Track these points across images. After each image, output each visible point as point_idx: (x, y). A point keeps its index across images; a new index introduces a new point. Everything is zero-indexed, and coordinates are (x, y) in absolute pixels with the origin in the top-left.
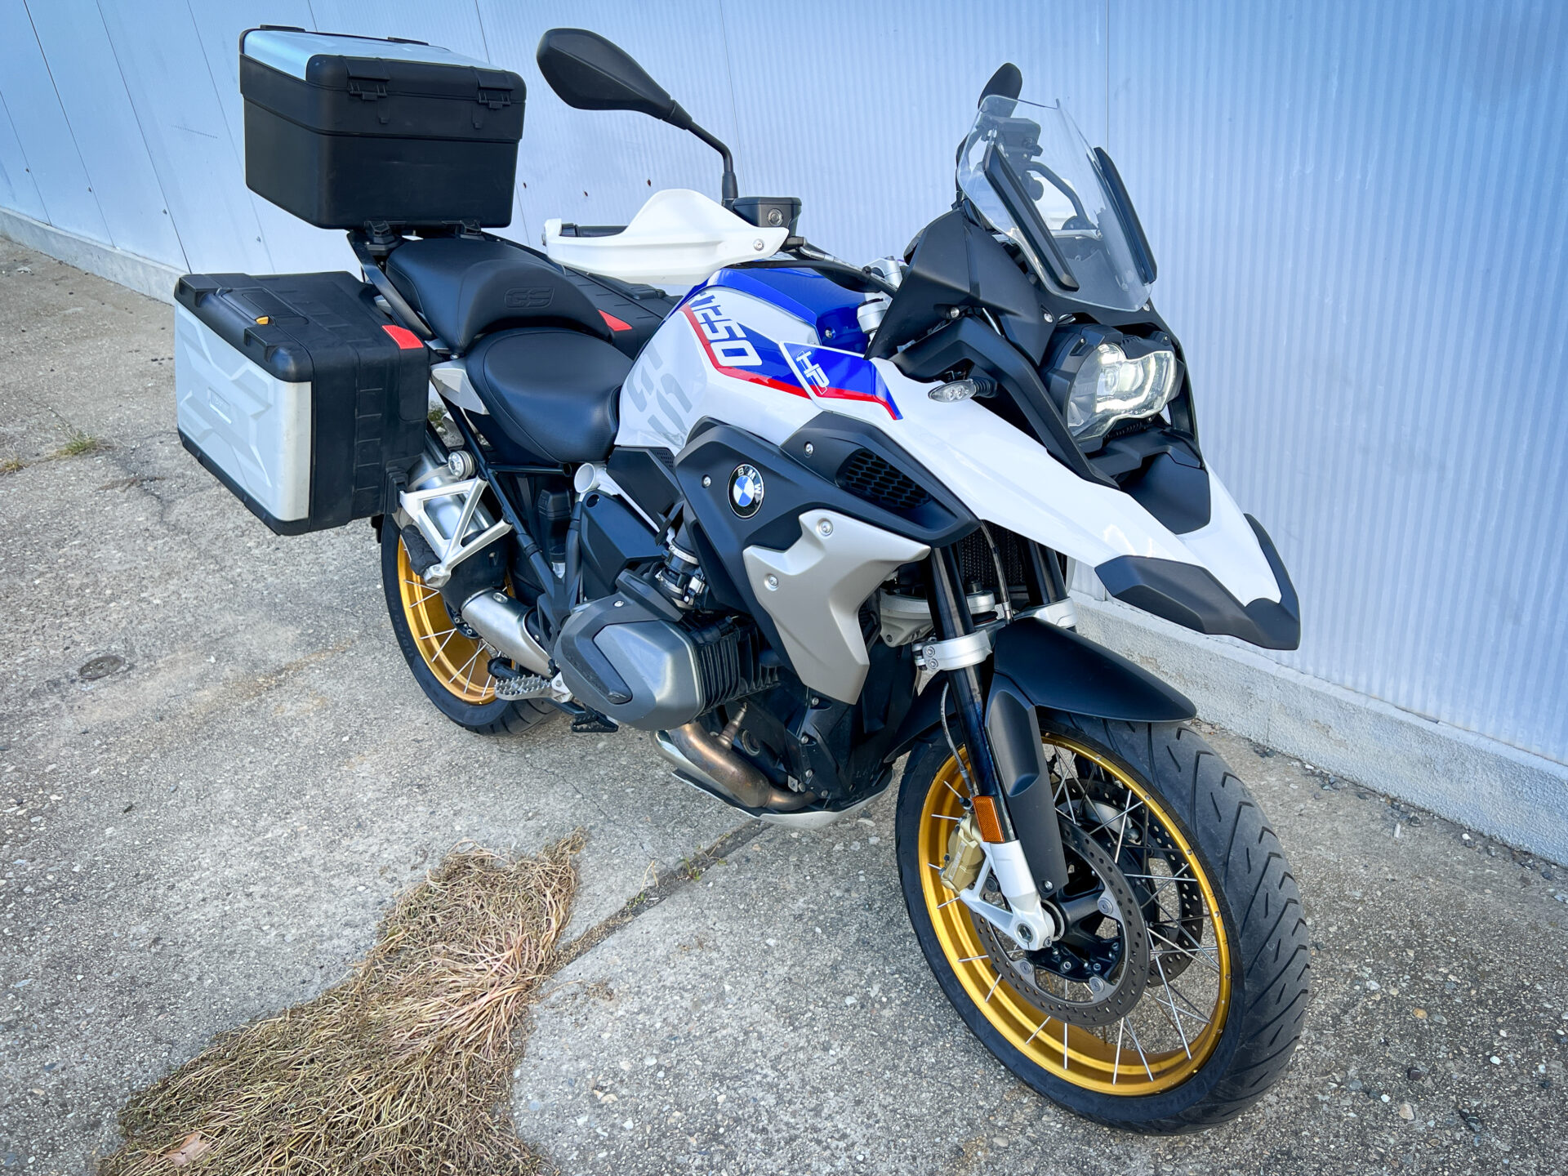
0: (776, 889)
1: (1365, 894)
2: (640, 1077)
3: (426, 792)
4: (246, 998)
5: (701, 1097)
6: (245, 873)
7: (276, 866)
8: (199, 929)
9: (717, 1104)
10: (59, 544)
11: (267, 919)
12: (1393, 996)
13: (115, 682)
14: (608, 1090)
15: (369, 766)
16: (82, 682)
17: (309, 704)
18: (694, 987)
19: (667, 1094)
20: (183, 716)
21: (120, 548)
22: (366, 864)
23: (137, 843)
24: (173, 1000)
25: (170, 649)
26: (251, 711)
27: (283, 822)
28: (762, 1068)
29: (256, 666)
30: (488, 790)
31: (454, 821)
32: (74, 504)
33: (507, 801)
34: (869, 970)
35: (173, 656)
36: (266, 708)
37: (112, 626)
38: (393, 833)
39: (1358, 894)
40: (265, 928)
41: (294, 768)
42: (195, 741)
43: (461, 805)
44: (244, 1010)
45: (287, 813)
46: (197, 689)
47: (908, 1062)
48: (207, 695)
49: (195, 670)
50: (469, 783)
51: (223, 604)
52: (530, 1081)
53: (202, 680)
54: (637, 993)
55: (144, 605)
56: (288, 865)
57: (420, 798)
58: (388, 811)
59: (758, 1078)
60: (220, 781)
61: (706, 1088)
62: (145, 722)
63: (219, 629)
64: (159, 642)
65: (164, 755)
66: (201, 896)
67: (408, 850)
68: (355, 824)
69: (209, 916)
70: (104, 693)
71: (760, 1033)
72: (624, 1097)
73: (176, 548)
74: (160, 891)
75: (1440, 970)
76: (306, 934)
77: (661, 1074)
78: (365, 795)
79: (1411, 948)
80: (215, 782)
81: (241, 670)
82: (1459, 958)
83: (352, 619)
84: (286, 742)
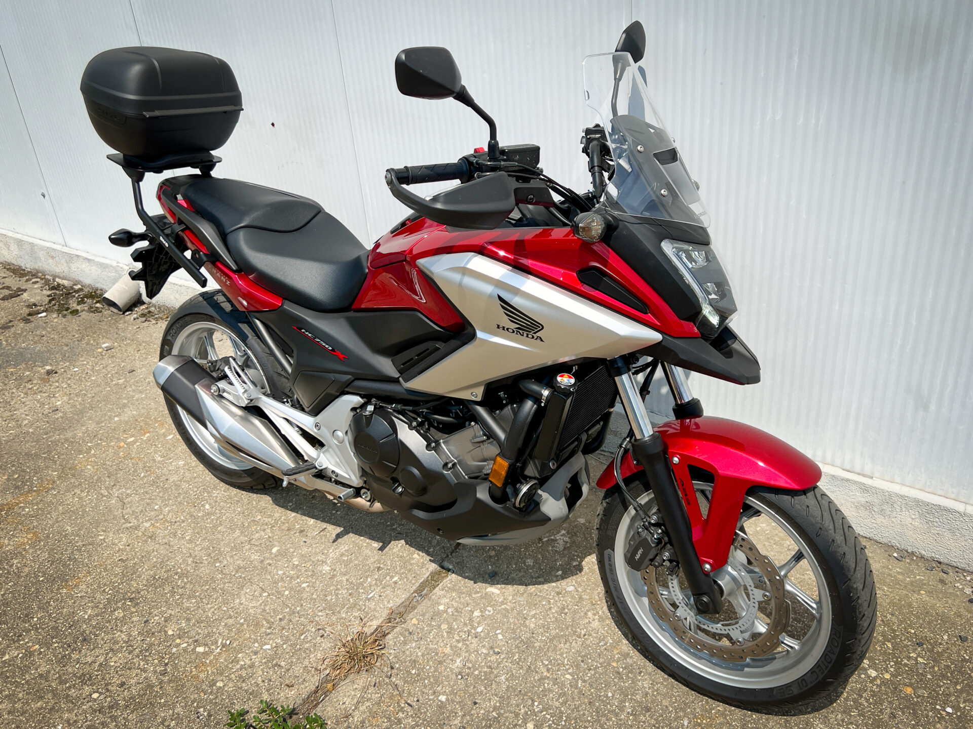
0: (437, 654)
3: (138, 604)
7: (17, 685)
12: (887, 679)
15: (84, 586)
17: (24, 538)
22: (96, 673)
27: (16, 644)
30: (189, 597)
33: (207, 604)
34: (523, 711)
38: (117, 642)
41: (19, 595)
43: (170, 611)
45: (20, 636)
50: (173, 593)
56: (27, 682)
57: (133, 610)
58: (107, 625)
67: (130, 657)
68: (80, 638)
75: (911, 655)
78: (86, 613)
82: (920, 644)
83: (51, 463)
84: (9, 573)
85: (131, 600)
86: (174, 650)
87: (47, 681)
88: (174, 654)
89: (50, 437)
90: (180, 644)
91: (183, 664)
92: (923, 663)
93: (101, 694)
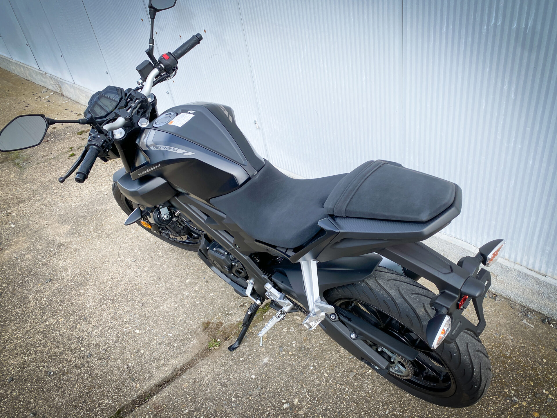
86: (125, 330)
87: (62, 338)
88: (124, 332)
90: (128, 327)
93: (86, 348)
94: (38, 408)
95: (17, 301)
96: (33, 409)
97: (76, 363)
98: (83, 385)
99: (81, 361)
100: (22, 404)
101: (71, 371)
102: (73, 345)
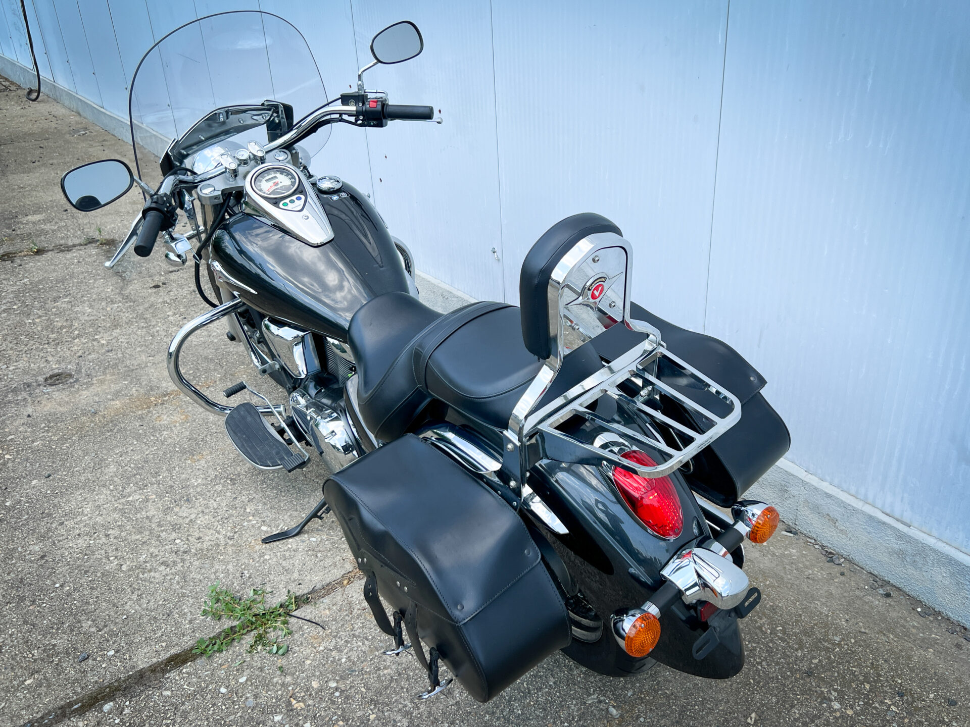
1: (842, 639)
2: (323, 694)
3: (234, 484)
4: (87, 603)
5: (359, 714)
6: (109, 520)
7: (129, 519)
8: (71, 553)
9: (369, 720)
10: (55, 300)
11: (114, 553)
12: (848, 715)
13: (64, 389)
14: (300, 699)
15: (204, 462)
16: (45, 386)
17: (178, 418)
18: (373, 637)
19: (338, 708)
20: (99, 415)
21: (91, 306)
22: (185, 525)
23: (49, 492)
24: (42, 597)
25: (103, 372)
26: (141, 418)
27: (141, 491)
28: (404, 700)
29: (152, 389)
30: (273, 488)
31: (247, 505)
32: (72, 276)
33: (284, 496)
35: (103, 377)
36: (151, 417)
37: (72, 353)
38: (207, 507)
39: (837, 639)
40: (111, 559)
41: (158, 457)
42: (102, 433)
43: (254, 495)
44: (83, 610)
45: (146, 486)
46: (113, 400)
47: (502, 711)
48: (117, 404)
49: (114, 387)
50: (263, 482)
51: (143, 348)
52: (251, 685)
53: (117, 395)
54: (335, 637)
55: (95, 343)
56: (137, 519)
57: (230, 487)
58: (207, 493)
59: (400, 706)
60: (110, 460)
61: (364, 708)
62: (75, 416)
63: (136, 364)
64: (97, 367)
65: (81, 438)
66: (78, 532)
67: (213, 520)
68: (185, 498)
69: (79, 546)
70: (56, 395)
71: (408, 675)
72: (309, 705)
73: (124, 310)
74: (54, 526)
75: (886, 701)
76: (136, 566)
77: (337, 694)
78: (196, 480)
79: (868, 683)
80: (107, 460)
81: (142, 391)
82: (901, 695)
83: (218, 367)
84: (157, 440)
85: (231, 480)
86: (246, 524)
87: (150, 522)
88: (244, 526)
89: (226, 348)
90: (251, 521)
91: (247, 536)
92: (894, 711)
93: (182, 541)
94: (99, 613)
95: (90, 463)
96: (91, 612)
97: (165, 559)
98: (171, 590)
99: (174, 557)
100: (75, 604)
101: (155, 569)
102: (164, 533)
